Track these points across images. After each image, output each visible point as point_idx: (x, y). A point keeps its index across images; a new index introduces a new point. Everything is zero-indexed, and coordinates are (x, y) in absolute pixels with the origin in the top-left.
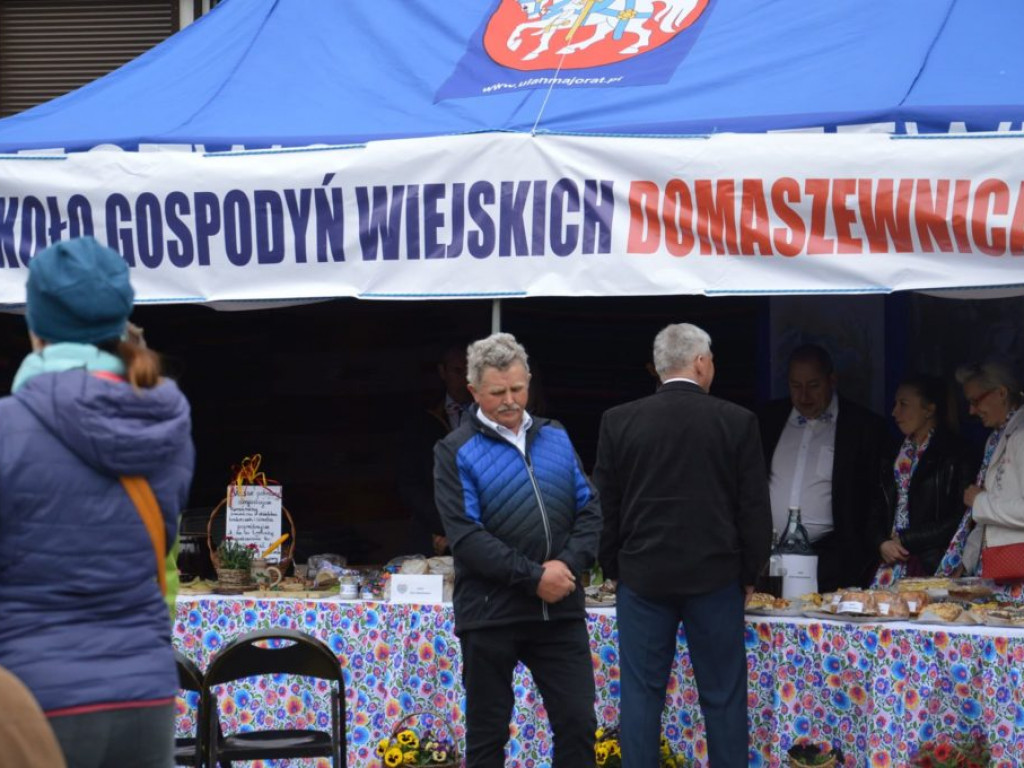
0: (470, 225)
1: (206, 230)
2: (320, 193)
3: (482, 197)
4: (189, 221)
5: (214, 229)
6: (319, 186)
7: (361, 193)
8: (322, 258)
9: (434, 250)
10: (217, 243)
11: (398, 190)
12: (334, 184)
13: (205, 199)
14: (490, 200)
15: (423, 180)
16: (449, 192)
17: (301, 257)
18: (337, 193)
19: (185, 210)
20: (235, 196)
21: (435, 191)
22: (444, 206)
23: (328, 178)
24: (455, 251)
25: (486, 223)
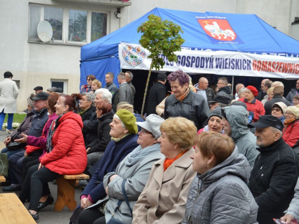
0: (231, 65)
1: (193, 62)
2: (211, 58)
3: (233, 61)
4: (190, 61)
5: (194, 62)
6: (211, 57)
7: (216, 59)
8: (210, 68)
9: (226, 68)
10: (194, 64)
11: (221, 59)
12: (213, 57)
13: (193, 57)
14: (234, 61)
15: (225, 58)
16: (228, 59)
17: (207, 67)
18: (213, 58)
19: (190, 59)
20: (198, 57)
21: (227, 59)
22: (228, 61)
23: (212, 56)
24: (229, 68)
25: (234, 65)
